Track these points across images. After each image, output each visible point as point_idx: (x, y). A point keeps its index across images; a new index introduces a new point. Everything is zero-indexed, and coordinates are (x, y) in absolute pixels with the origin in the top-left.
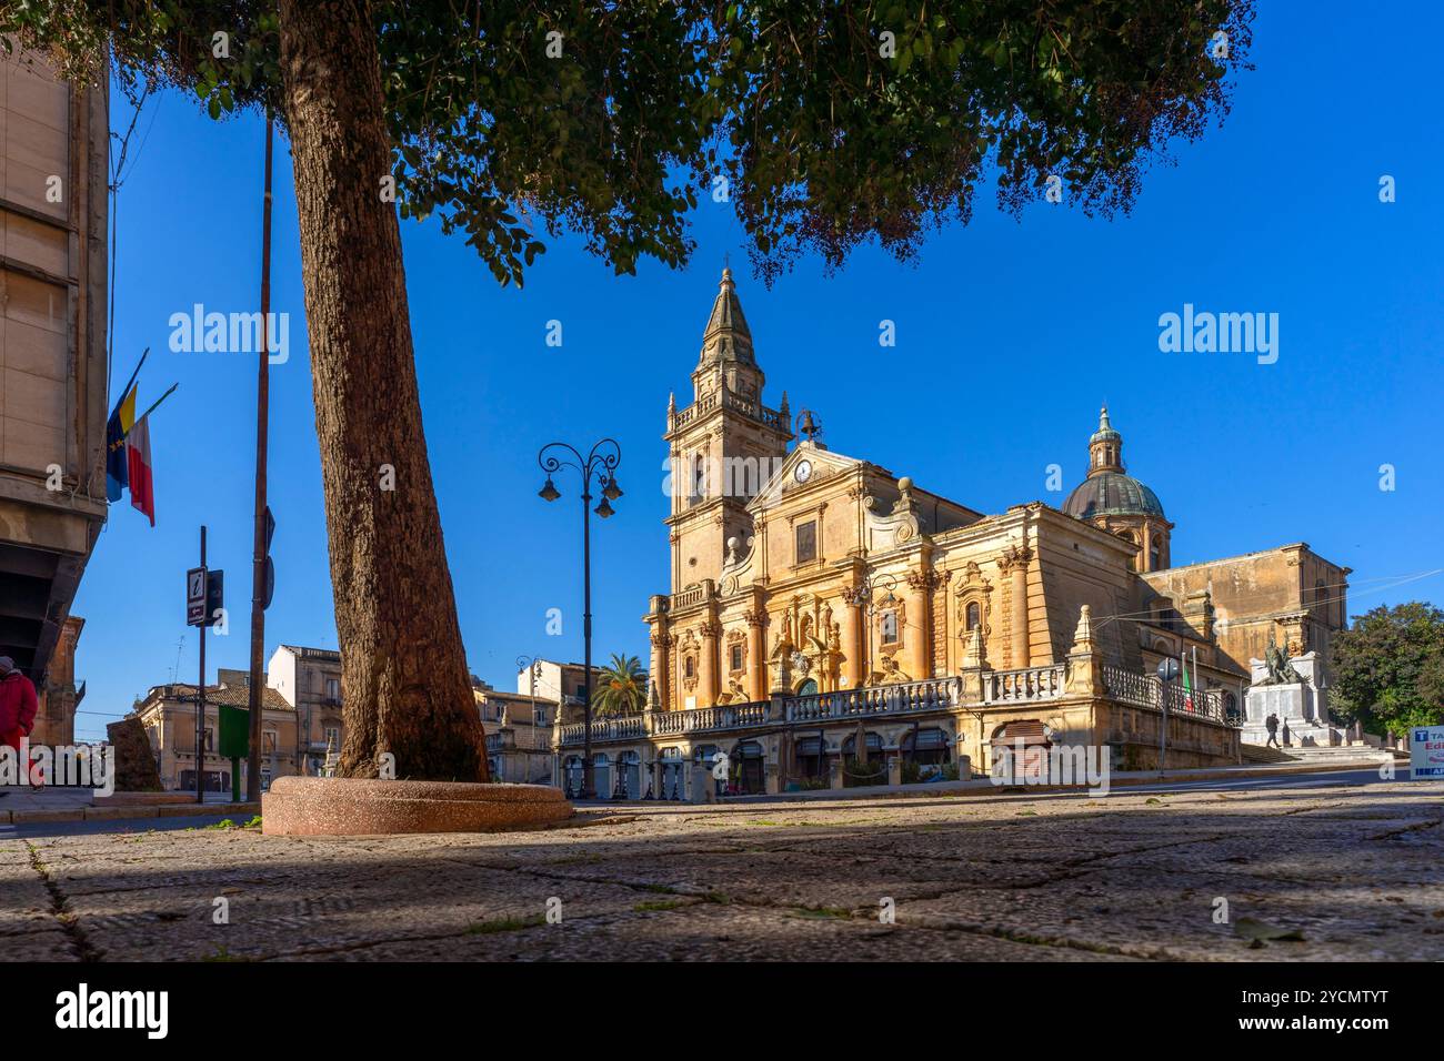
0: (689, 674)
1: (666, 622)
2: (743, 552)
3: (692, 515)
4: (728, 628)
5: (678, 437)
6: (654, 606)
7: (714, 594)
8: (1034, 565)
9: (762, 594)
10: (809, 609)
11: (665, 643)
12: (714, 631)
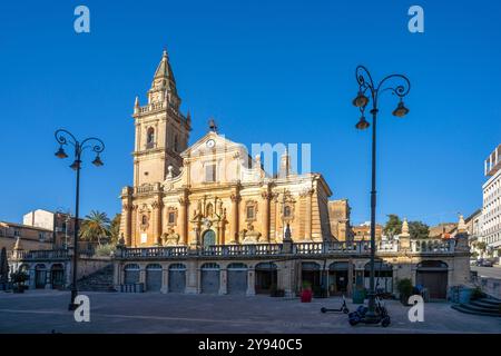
0: (143, 223)
1: (132, 199)
2: (176, 173)
3: (147, 153)
4: (167, 205)
5: (140, 117)
6: (125, 191)
7: (161, 189)
8: (315, 195)
9: (188, 192)
10: (212, 201)
11: (130, 208)
12: (160, 205)
